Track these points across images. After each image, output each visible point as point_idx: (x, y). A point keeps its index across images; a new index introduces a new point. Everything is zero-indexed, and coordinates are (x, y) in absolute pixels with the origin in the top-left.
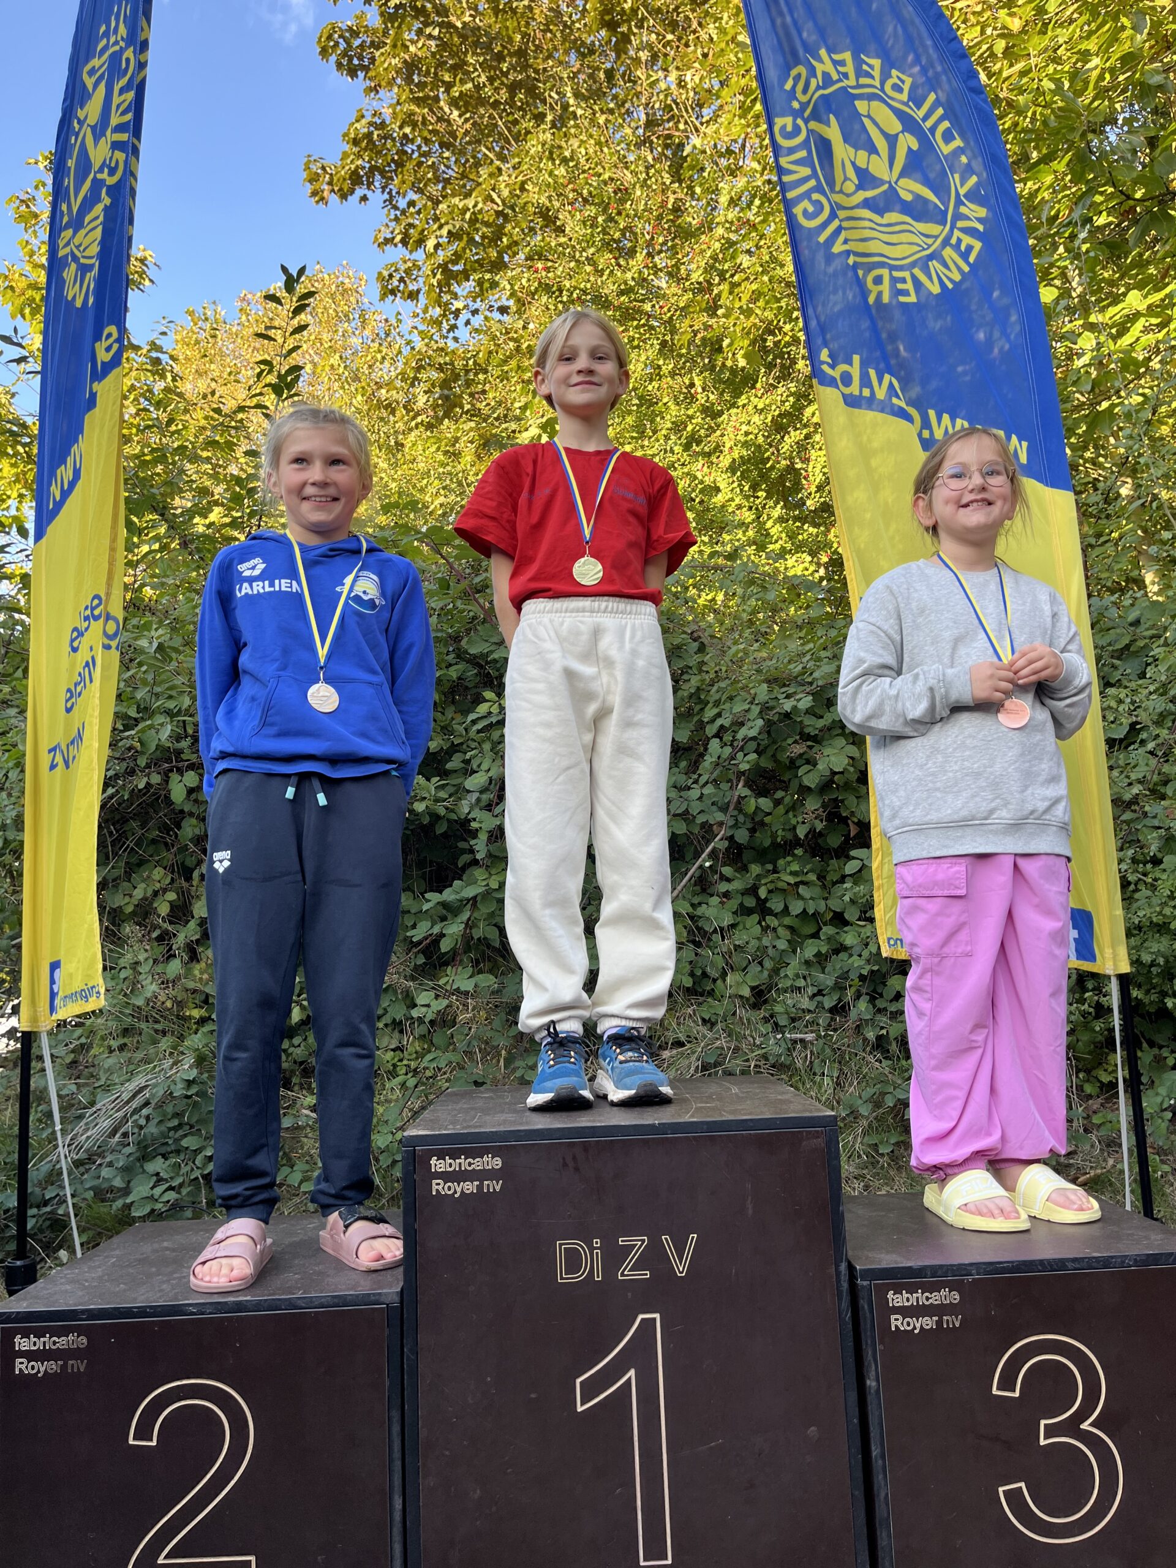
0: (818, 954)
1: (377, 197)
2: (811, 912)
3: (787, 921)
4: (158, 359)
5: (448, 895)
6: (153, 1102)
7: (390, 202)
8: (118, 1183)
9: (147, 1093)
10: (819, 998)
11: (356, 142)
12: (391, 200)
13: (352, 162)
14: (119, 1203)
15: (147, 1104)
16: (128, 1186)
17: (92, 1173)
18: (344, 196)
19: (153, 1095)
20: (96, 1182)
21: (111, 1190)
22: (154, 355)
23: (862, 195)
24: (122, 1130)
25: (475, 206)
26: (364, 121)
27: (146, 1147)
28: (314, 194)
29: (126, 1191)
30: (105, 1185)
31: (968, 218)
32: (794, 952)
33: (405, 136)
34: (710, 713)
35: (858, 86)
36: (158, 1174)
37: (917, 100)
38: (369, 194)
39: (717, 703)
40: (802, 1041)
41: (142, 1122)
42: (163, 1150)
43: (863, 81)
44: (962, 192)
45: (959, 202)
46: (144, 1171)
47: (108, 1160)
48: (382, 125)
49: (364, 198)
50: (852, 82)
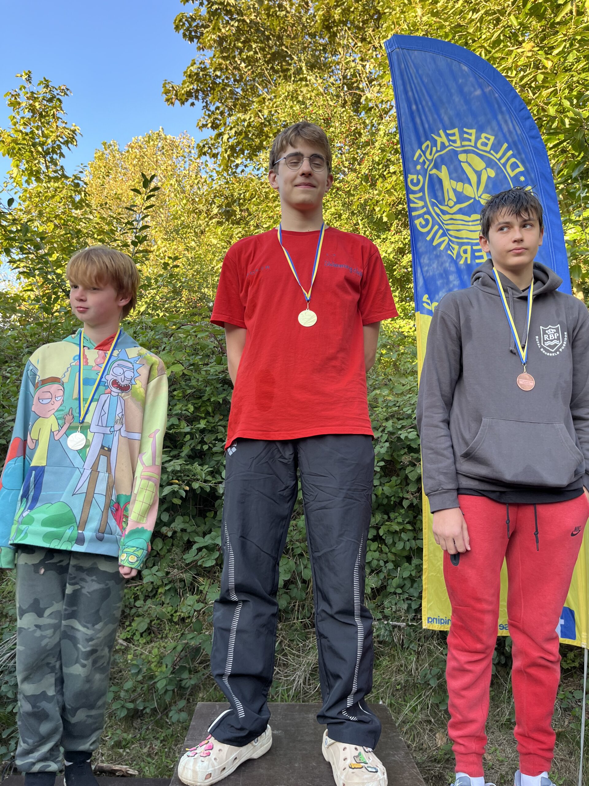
2: (407, 548)
3: (393, 550)
4: (78, 184)
5: (208, 540)
10: (409, 602)
11: (190, 76)
12: (206, 106)
13: (188, 86)
18: (183, 103)
22: (76, 181)
23: (458, 207)
25: (250, 119)
26: (195, 66)
28: (167, 100)
32: (397, 569)
33: (216, 76)
35: (461, 147)
38: (196, 102)
40: (398, 626)
43: (464, 143)
48: (204, 69)
49: (193, 104)
50: (458, 144)
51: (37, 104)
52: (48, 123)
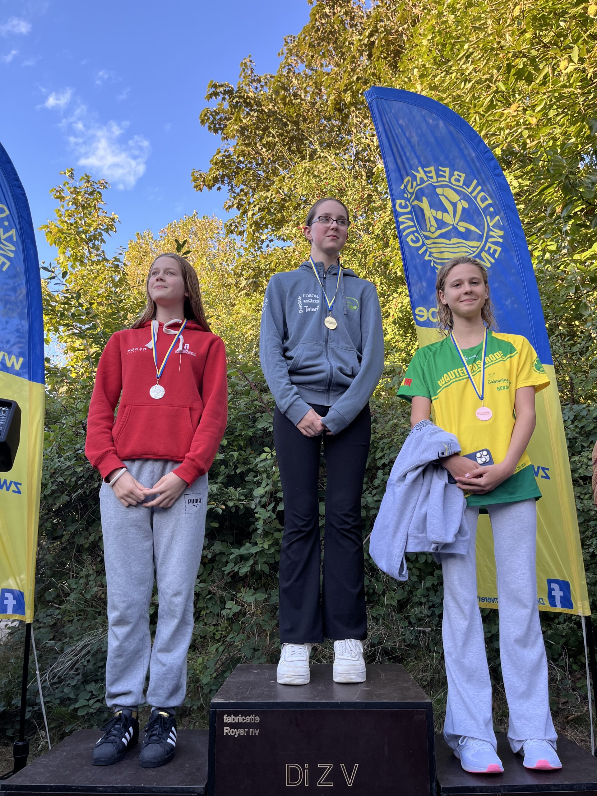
0: (433, 585)
1: (225, 188)
2: (429, 561)
3: (417, 566)
4: (118, 265)
5: (243, 551)
6: (92, 652)
7: (232, 190)
8: (72, 696)
9: (89, 648)
10: (432, 609)
11: (216, 164)
12: (232, 189)
13: (214, 173)
14: (72, 707)
15: (89, 652)
16: (77, 698)
17: (59, 689)
18: (210, 188)
19: (92, 649)
20: (61, 695)
21: (69, 699)
22: (116, 263)
23: (439, 232)
24: (76, 666)
25: (272, 195)
26: (220, 154)
27: (87, 677)
28: (196, 187)
29: (76, 701)
30: (66, 697)
31: (494, 237)
32: (421, 582)
33: (240, 161)
34: (379, 455)
35: (438, 182)
36: (92, 692)
37: (467, 184)
38: (222, 186)
39: (383, 450)
40: (424, 632)
41: (85, 663)
42: (94, 678)
43: (440, 179)
44: (491, 224)
45: (489, 230)
46: (85, 690)
47: (68, 682)
48: (229, 156)
49: (219, 189)
50: (435, 180)
51: (79, 197)
52: (90, 214)
